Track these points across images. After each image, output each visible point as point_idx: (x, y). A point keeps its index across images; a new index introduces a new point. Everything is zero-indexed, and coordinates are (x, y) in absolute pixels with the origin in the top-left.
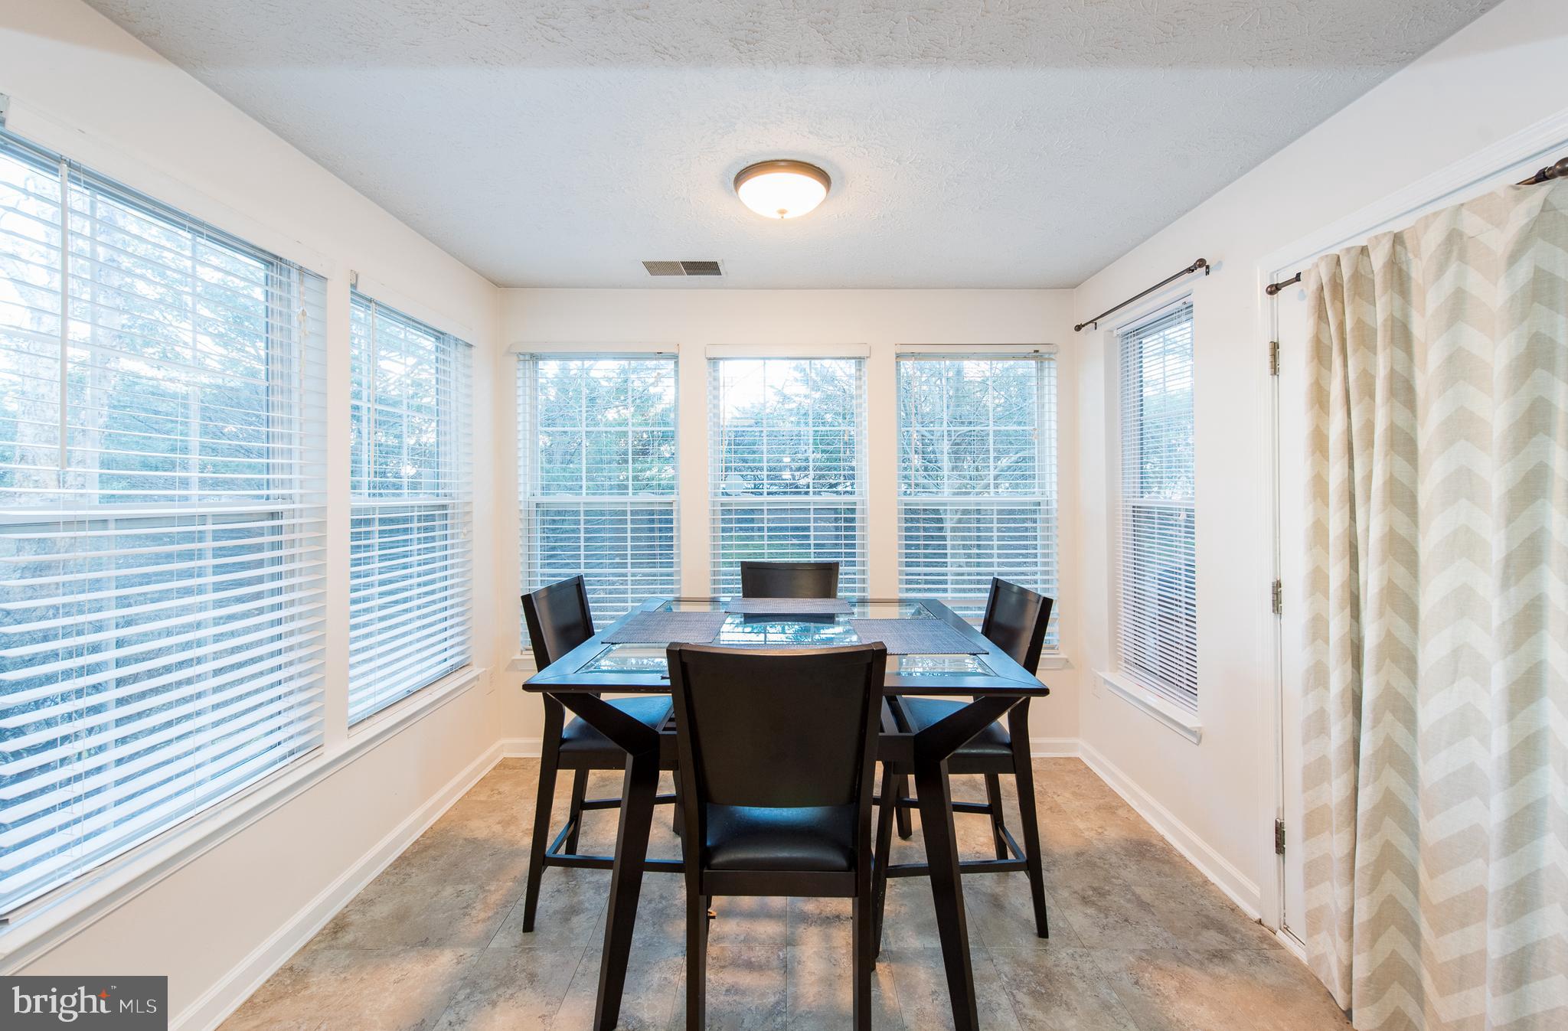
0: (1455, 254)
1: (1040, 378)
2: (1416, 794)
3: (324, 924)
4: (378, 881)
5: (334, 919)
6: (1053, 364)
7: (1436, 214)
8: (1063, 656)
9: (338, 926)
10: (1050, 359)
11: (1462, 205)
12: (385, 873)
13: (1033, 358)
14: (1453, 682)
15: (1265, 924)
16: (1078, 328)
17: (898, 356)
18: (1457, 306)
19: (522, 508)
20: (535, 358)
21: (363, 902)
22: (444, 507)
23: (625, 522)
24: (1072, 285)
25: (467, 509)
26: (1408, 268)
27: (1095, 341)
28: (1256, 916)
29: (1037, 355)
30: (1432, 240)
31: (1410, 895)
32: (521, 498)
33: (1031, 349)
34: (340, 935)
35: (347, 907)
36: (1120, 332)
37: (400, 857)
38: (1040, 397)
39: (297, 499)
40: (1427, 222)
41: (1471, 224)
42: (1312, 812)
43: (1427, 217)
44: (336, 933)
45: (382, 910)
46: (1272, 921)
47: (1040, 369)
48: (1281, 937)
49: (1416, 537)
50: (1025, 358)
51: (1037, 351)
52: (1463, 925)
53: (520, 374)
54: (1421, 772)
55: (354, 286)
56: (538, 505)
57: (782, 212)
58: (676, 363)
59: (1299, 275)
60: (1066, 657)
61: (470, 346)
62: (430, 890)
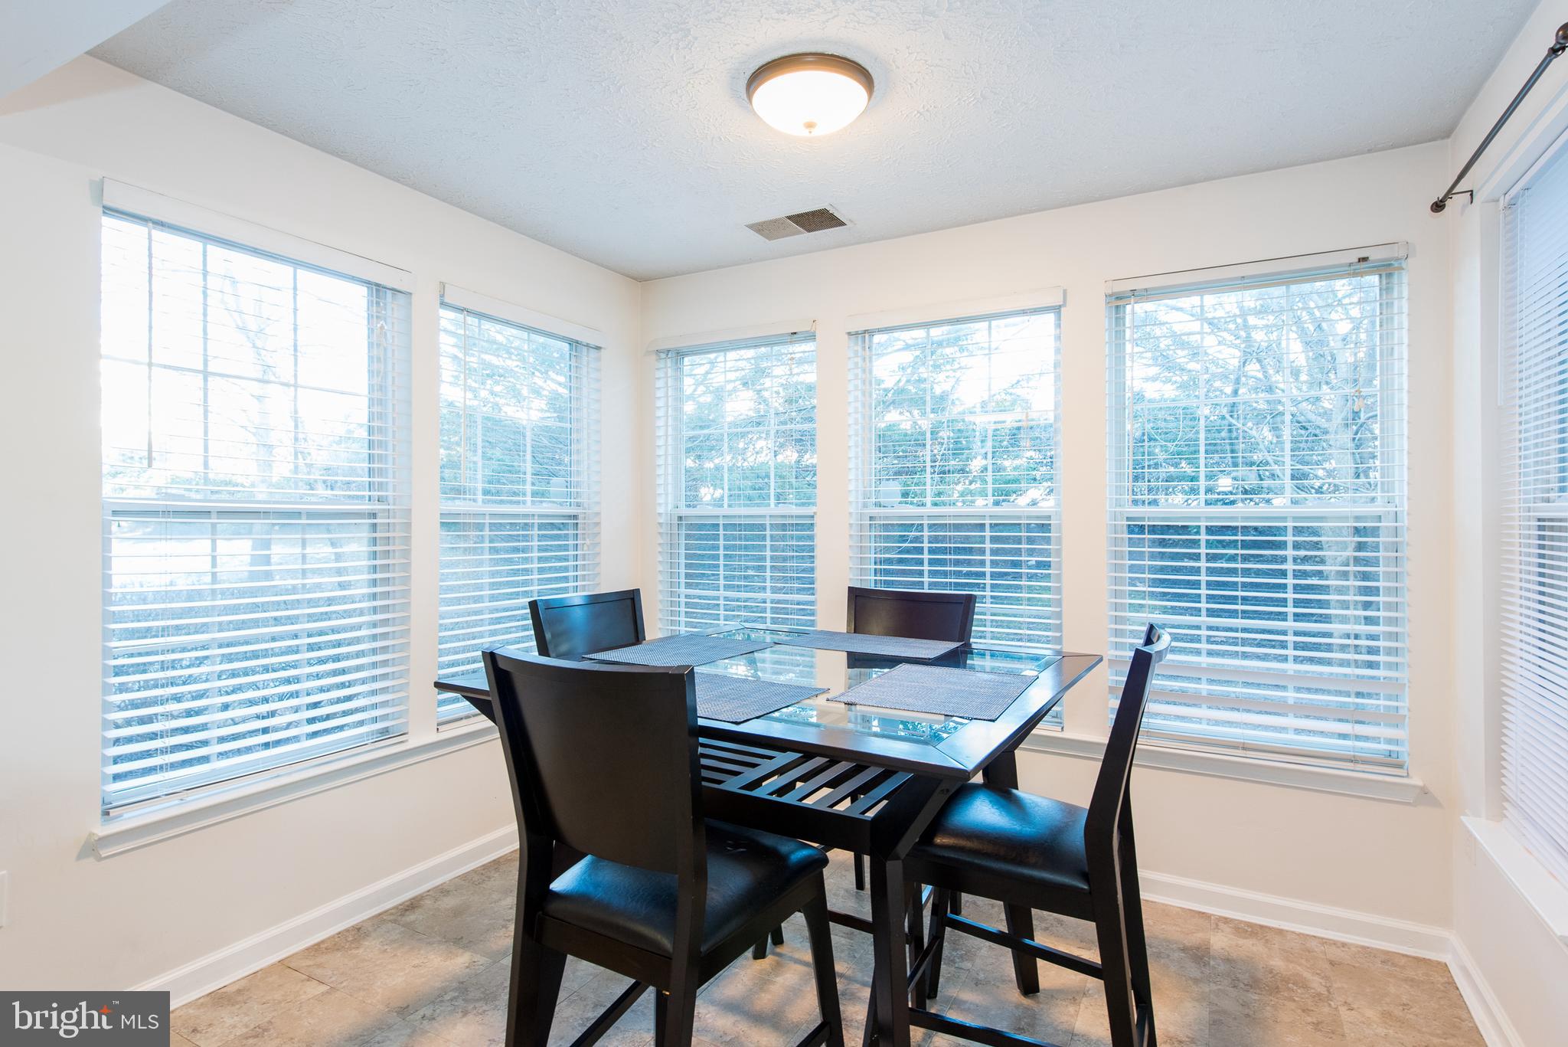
3: (403, 900)
4: (464, 877)
5: (414, 899)
8: (1416, 781)
9: (412, 905)
10: (1401, 269)
12: (474, 871)
16: (1438, 206)
17: (1116, 298)
19: (661, 521)
20: (680, 354)
21: (442, 891)
22: (575, 517)
23: (762, 538)
24: (1441, 133)
25: (596, 520)
32: (661, 510)
33: (1353, 257)
34: (408, 913)
35: (428, 891)
37: (494, 861)
39: (391, 500)
44: (406, 910)
45: (449, 902)
51: (1364, 259)
53: (660, 374)
55: (442, 296)
56: (680, 518)
57: (810, 125)
60: (1420, 783)
61: (598, 348)
62: (495, 896)
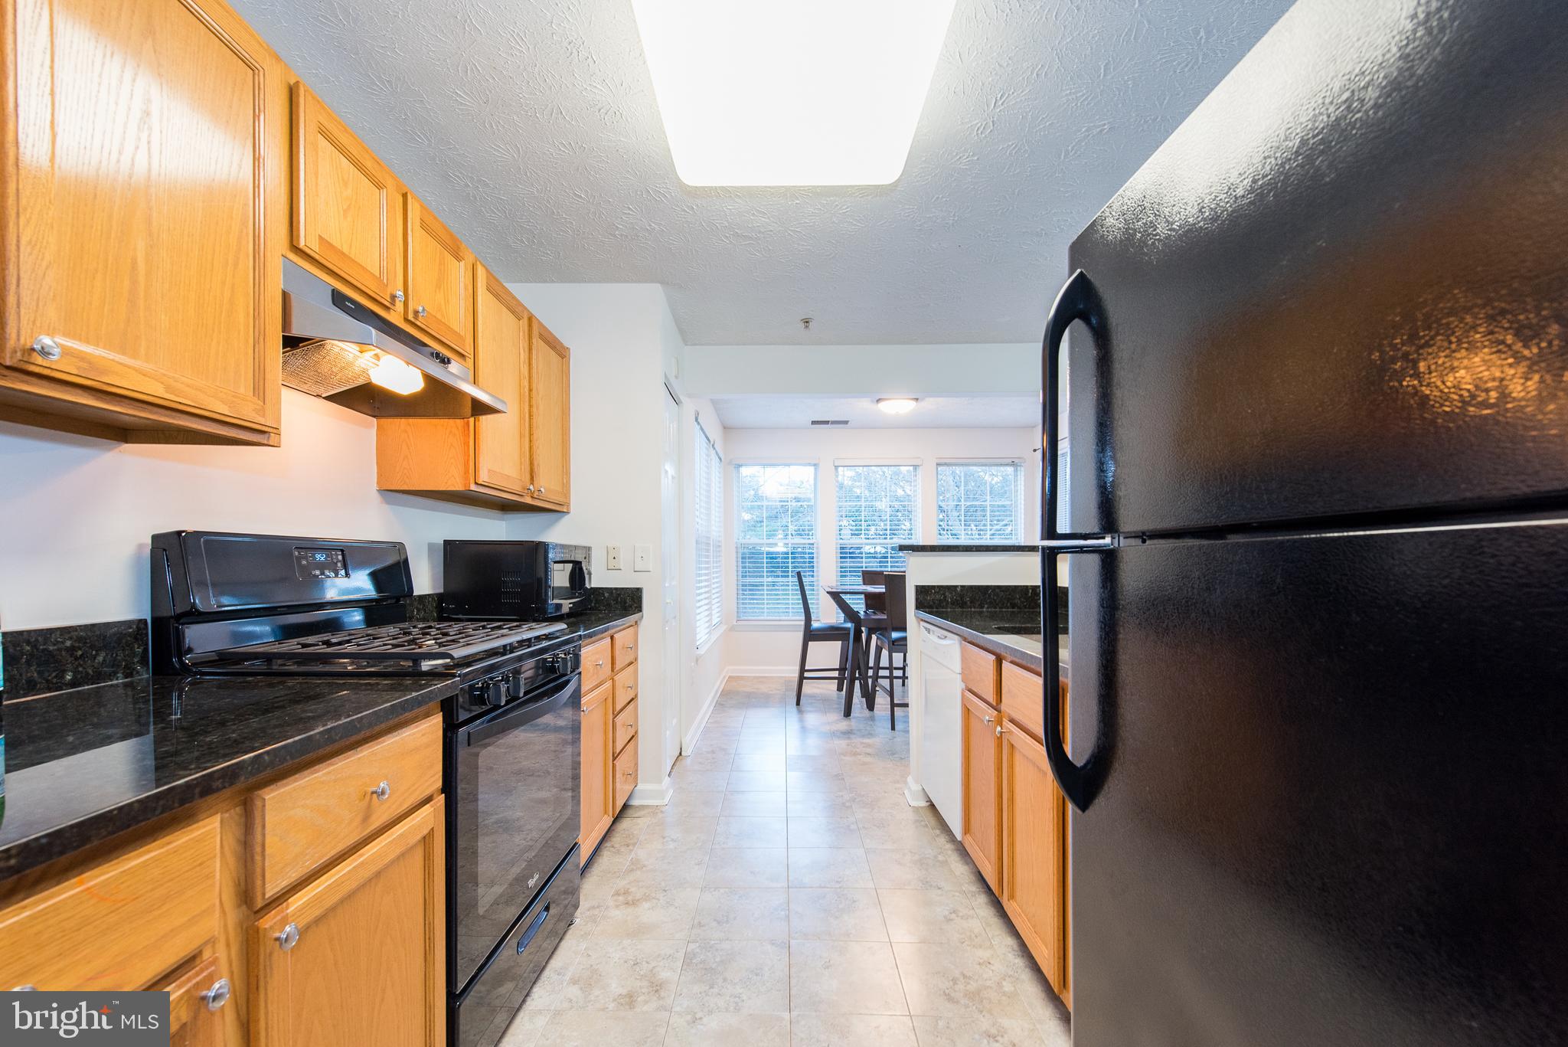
1: (1016, 476)
6: (1022, 469)
10: (1020, 466)
13: (1011, 465)
16: (1035, 450)
17: (937, 464)
23: (788, 558)
24: (1033, 427)
29: (1013, 464)
33: (1010, 461)
38: (1016, 486)
47: (1016, 471)
50: (1007, 465)
51: (1013, 462)
58: (815, 469)
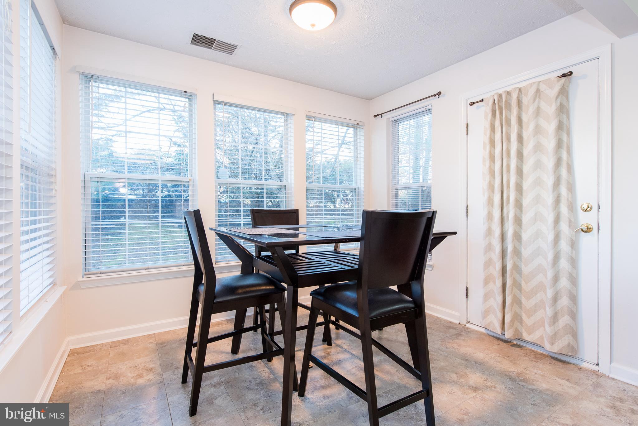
0: (538, 97)
1: (356, 136)
2: (521, 261)
6: (362, 130)
7: (534, 83)
10: (361, 128)
11: (540, 81)
14: (535, 223)
15: (461, 324)
16: (375, 116)
18: (538, 112)
24: (369, 99)
26: (522, 99)
27: (383, 122)
28: (459, 322)
29: (357, 126)
30: (532, 91)
31: (519, 292)
33: (356, 123)
36: (393, 119)
38: (356, 144)
40: (531, 85)
41: (543, 87)
42: (487, 277)
43: (531, 83)
46: (464, 322)
48: (468, 325)
49: (522, 182)
50: (348, 126)
51: (358, 124)
52: (536, 294)
54: (523, 253)
59: (483, 99)
